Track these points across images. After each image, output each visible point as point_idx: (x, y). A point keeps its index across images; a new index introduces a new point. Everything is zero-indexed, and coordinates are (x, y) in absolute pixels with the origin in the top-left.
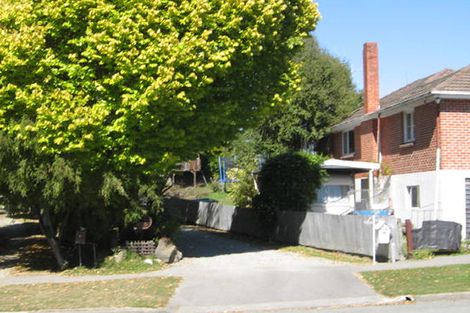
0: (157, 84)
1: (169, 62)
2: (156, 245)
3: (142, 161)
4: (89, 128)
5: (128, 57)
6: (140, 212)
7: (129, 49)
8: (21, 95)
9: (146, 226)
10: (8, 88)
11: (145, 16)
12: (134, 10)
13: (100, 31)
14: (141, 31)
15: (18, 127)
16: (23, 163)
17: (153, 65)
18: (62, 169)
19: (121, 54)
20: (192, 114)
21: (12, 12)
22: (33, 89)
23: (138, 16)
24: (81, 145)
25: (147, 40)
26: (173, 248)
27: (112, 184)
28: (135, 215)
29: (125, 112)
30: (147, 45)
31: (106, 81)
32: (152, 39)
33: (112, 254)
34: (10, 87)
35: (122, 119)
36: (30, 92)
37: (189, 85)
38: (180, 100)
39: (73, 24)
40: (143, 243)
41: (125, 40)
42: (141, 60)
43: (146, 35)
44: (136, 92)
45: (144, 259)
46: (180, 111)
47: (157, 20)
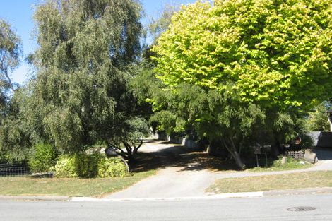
0: (313, 59)
1: (318, 46)
2: (304, 153)
3: (299, 104)
4: (271, 86)
5: (293, 44)
6: (295, 134)
7: (294, 39)
8: (227, 69)
9: (298, 143)
10: (219, 65)
11: (300, 20)
12: (294, 17)
13: (274, 30)
14: (299, 28)
15: (225, 87)
16: (227, 108)
17: (308, 48)
18: (255, 110)
19: (288, 42)
20: (327, 76)
21: (217, 22)
22: (235, 65)
23: (297, 20)
24: (267, 96)
25: (303, 34)
26: (314, 155)
27: (283, 117)
28: (293, 136)
29: (291, 76)
30: (303, 36)
31: (279, 58)
32: (306, 32)
33: (277, 159)
34: (220, 64)
35: (288, 80)
36: (233, 67)
37: (329, 59)
38: (324, 68)
39: (255, 27)
40: (296, 152)
41: (290, 35)
42: (301, 46)
43: (302, 31)
44: (297, 64)
45: (298, 161)
46: (322, 74)
47: (308, 22)
